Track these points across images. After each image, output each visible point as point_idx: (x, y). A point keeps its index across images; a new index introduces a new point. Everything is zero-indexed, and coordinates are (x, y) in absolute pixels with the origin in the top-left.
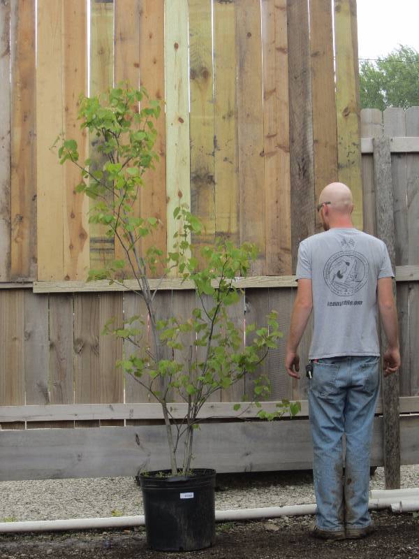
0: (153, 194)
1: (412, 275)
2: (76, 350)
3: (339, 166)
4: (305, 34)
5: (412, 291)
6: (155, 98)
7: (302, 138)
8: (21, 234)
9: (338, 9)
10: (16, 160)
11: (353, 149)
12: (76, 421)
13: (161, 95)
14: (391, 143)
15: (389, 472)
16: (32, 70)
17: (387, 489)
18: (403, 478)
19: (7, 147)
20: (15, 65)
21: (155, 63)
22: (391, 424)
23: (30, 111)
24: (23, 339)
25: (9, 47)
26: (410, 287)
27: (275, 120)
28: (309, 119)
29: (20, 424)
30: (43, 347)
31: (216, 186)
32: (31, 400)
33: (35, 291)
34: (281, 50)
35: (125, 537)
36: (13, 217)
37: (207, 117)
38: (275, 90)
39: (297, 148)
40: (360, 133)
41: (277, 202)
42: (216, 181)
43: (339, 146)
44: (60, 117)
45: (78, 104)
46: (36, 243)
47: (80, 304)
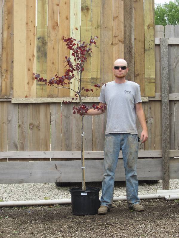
1: (176, 98)
2: (30, 128)
3: (145, 50)
5: (176, 104)
6: (66, 19)
7: (129, 37)
8: (6, 78)
10: (5, 45)
11: (152, 42)
12: (30, 158)
13: (68, 18)
14: (168, 40)
15: (165, 182)
16: (12, 6)
17: (163, 190)
18: (170, 184)
19: (1, 40)
20: (5, 4)
21: (66, 4)
22: (166, 162)
23: (11, 24)
24: (7, 123)
26: (175, 102)
27: (118, 30)
28: (133, 29)
29: (5, 159)
30: (15, 126)
31: (91, 58)
32: (10, 149)
35: (50, 209)
36: (3, 70)
37: (88, 28)
38: (118, 17)
39: (127, 42)
40: (155, 36)
42: (91, 55)
43: (145, 41)
44: (24, 27)
45: (32, 21)
46: (13, 82)
47: (32, 108)
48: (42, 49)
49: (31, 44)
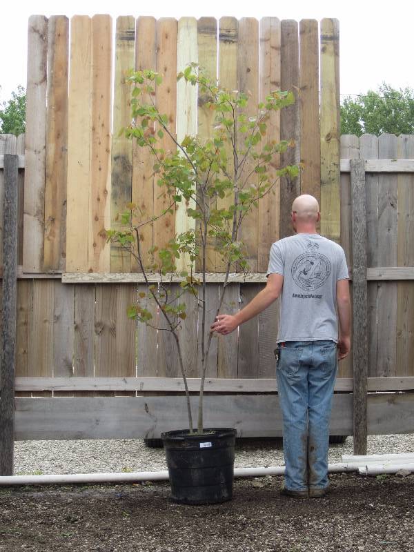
0: (164, 202)
1: (380, 275)
2: (96, 331)
3: (322, 183)
4: (295, 72)
5: (380, 289)
6: (168, 121)
7: (291, 158)
8: (52, 233)
9: (324, 50)
10: (50, 171)
11: (334, 168)
12: (96, 391)
13: (173, 118)
14: (365, 165)
15: (357, 441)
16: (65, 94)
17: (355, 455)
18: (368, 445)
19: (42, 160)
20: (50, 91)
21: (169, 92)
22: (360, 400)
23: (62, 130)
24: (52, 321)
25: (46, 76)
26: (379, 285)
28: (297, 142)
29: (48, 392)
30: (69, 328)
32: (58, 373)
33: (63, 281)
34: (275, 83)
35: (134, 490)
36: (47, 218)
38: (269, 117)
40: (339, 155)
41: (268, 211)
43: (322, 165)
44: (88, 135)
45: (103, 125)
46: (65, 241)
47: (101, 293)
48: (122, 178)
49: (100, 169)
